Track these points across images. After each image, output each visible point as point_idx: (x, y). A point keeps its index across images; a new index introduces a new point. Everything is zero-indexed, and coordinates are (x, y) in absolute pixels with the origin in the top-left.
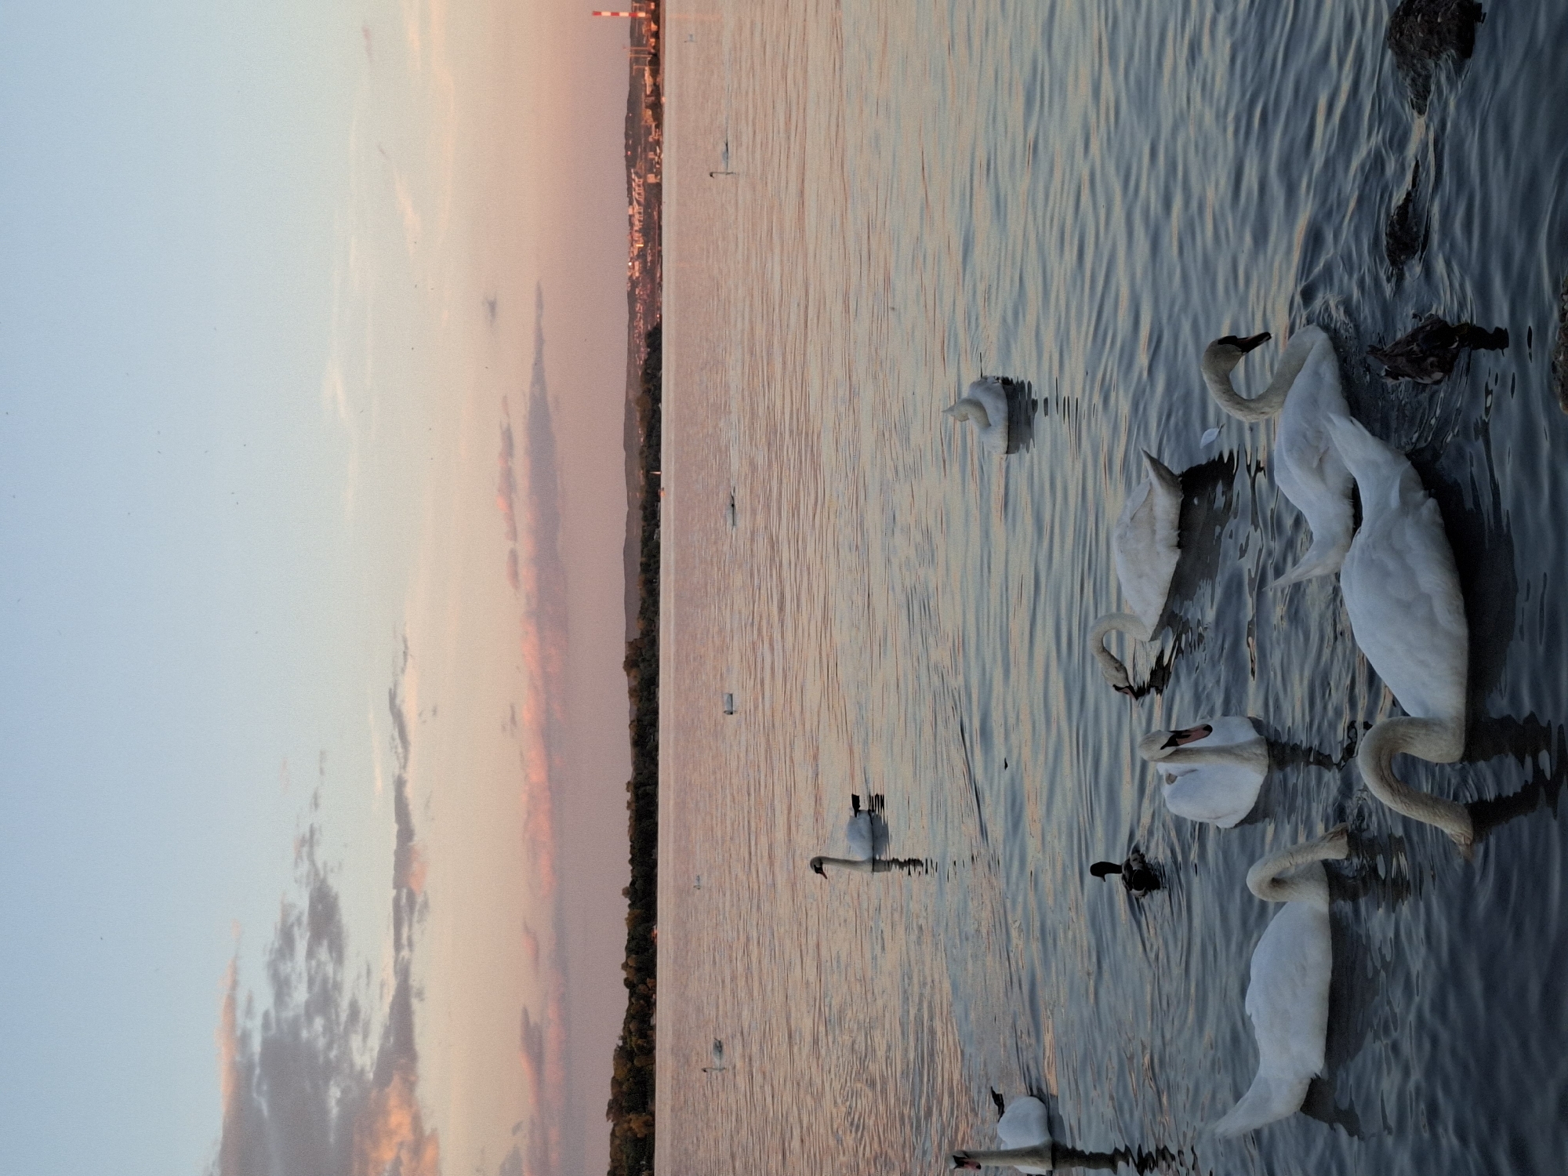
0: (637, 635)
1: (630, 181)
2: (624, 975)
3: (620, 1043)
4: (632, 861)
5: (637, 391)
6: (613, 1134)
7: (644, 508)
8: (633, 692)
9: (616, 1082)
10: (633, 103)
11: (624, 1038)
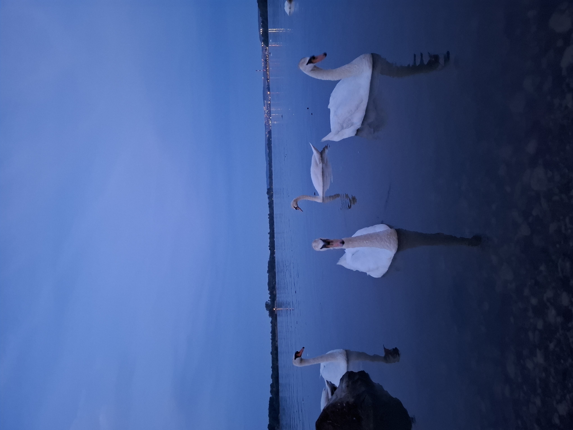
0: (269, 187)
1: (264, 103)
2: (269, 248)
3: (269, 260)
4: (269, 228)
5: (267, 143)
6: (268, 276)
7: (269, 164)
8: (269, 198)
9: (268, 267)
10: (264, 88)
11: (269, 259)
